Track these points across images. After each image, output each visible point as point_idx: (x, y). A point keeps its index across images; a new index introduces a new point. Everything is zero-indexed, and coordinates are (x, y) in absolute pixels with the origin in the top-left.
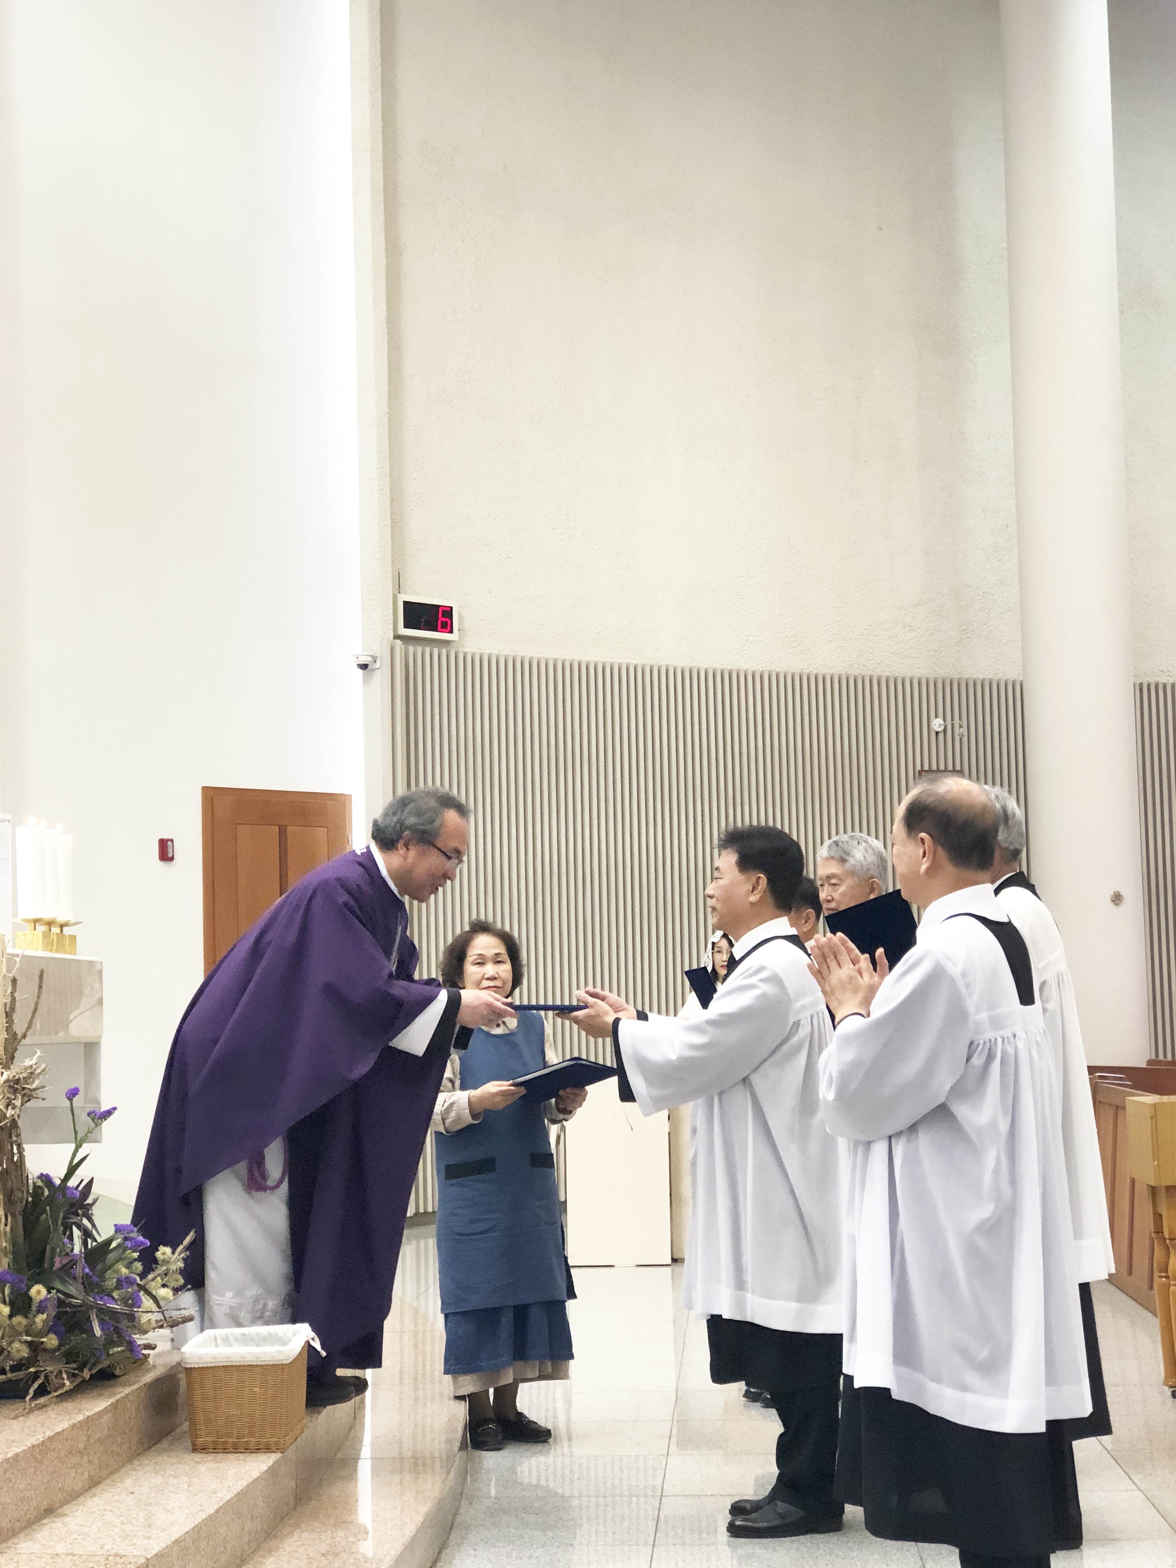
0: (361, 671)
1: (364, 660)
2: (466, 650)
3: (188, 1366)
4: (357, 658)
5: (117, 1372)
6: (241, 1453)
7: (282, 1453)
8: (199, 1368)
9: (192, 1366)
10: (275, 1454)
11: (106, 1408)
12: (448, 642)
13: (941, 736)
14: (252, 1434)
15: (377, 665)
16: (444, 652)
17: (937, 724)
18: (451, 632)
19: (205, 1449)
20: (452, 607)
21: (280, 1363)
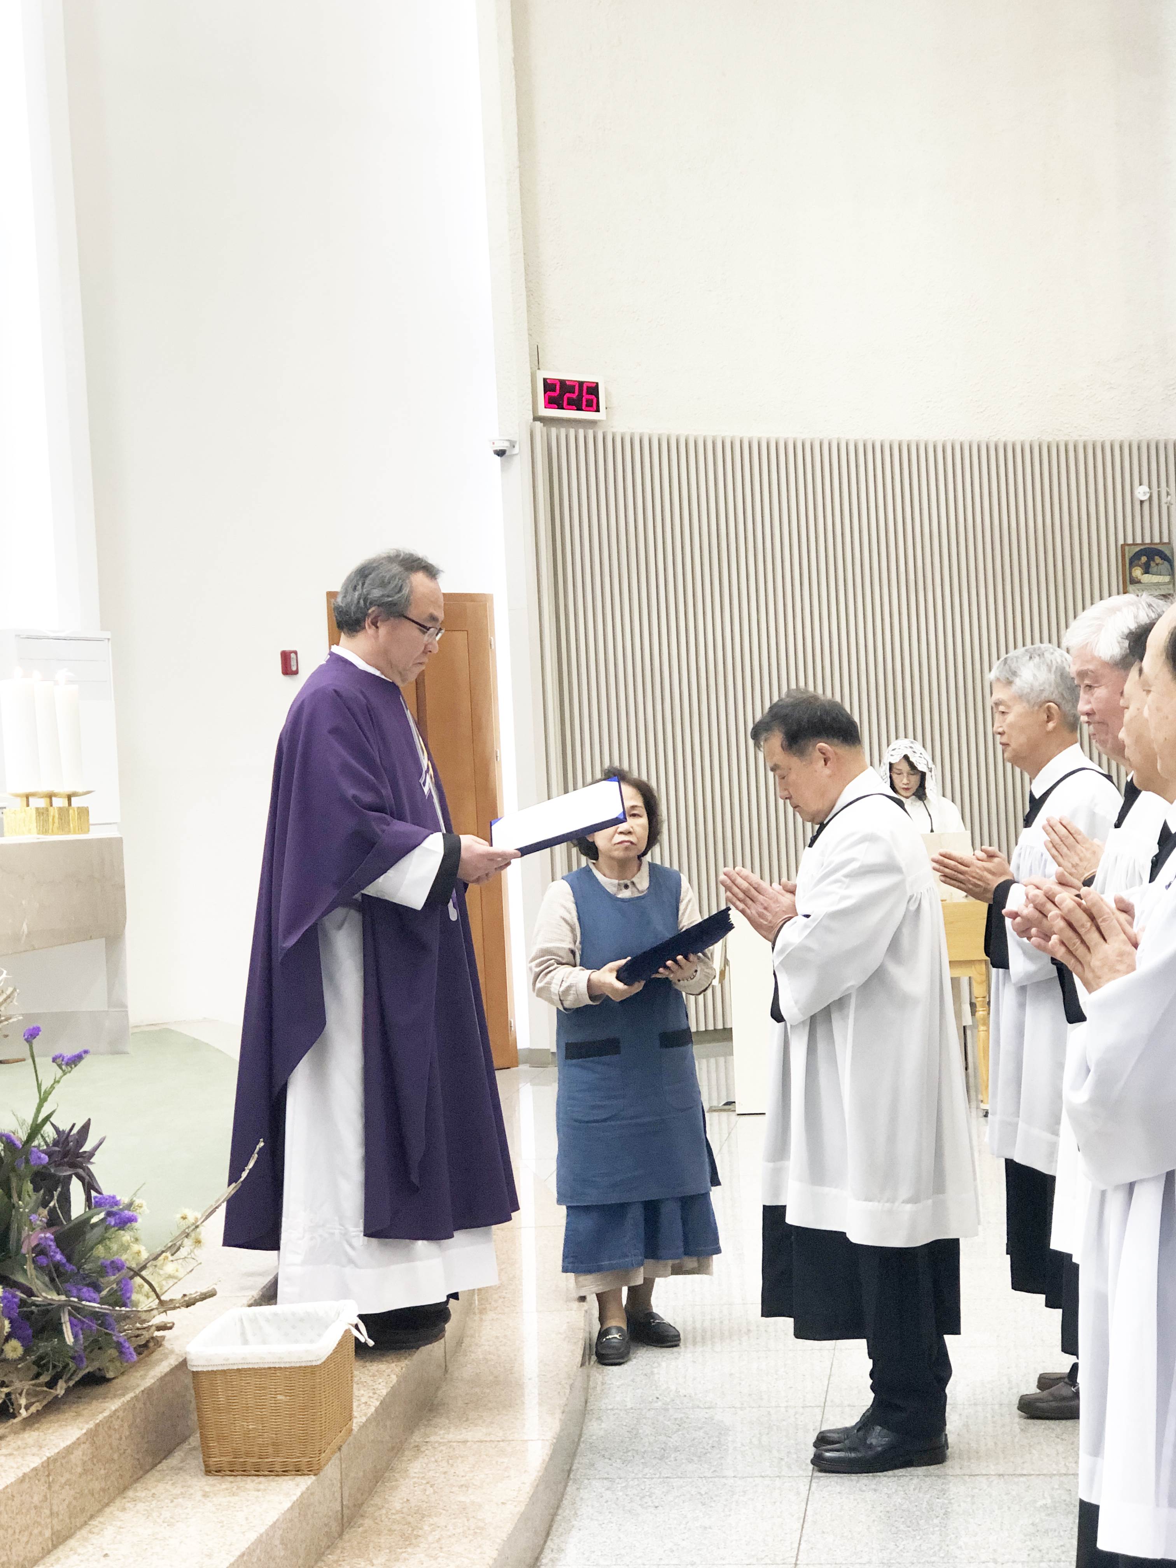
0: (499, 458)
1: (500, 446)
2: (614, 430)
3: (195, 1369)
4: (494, 443)
5: (110, 1375)
6: (265, 1476)
7: (315, 1475)
8: (208, 1371)
9: (200, 1369)
10: (306, 1477)
11: (78, 1439)
12: (593, 423)
13: (1146, 506)
14: (277, 1454)
15: (516, 451)
16: (590, 433)
17: (1142, 492)
18: (598, 410)
19: (219, 1471)
20: (597, 384)
21: (309, 1364)
